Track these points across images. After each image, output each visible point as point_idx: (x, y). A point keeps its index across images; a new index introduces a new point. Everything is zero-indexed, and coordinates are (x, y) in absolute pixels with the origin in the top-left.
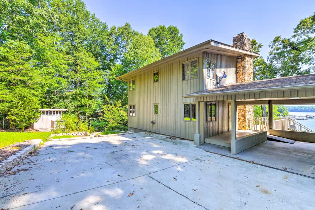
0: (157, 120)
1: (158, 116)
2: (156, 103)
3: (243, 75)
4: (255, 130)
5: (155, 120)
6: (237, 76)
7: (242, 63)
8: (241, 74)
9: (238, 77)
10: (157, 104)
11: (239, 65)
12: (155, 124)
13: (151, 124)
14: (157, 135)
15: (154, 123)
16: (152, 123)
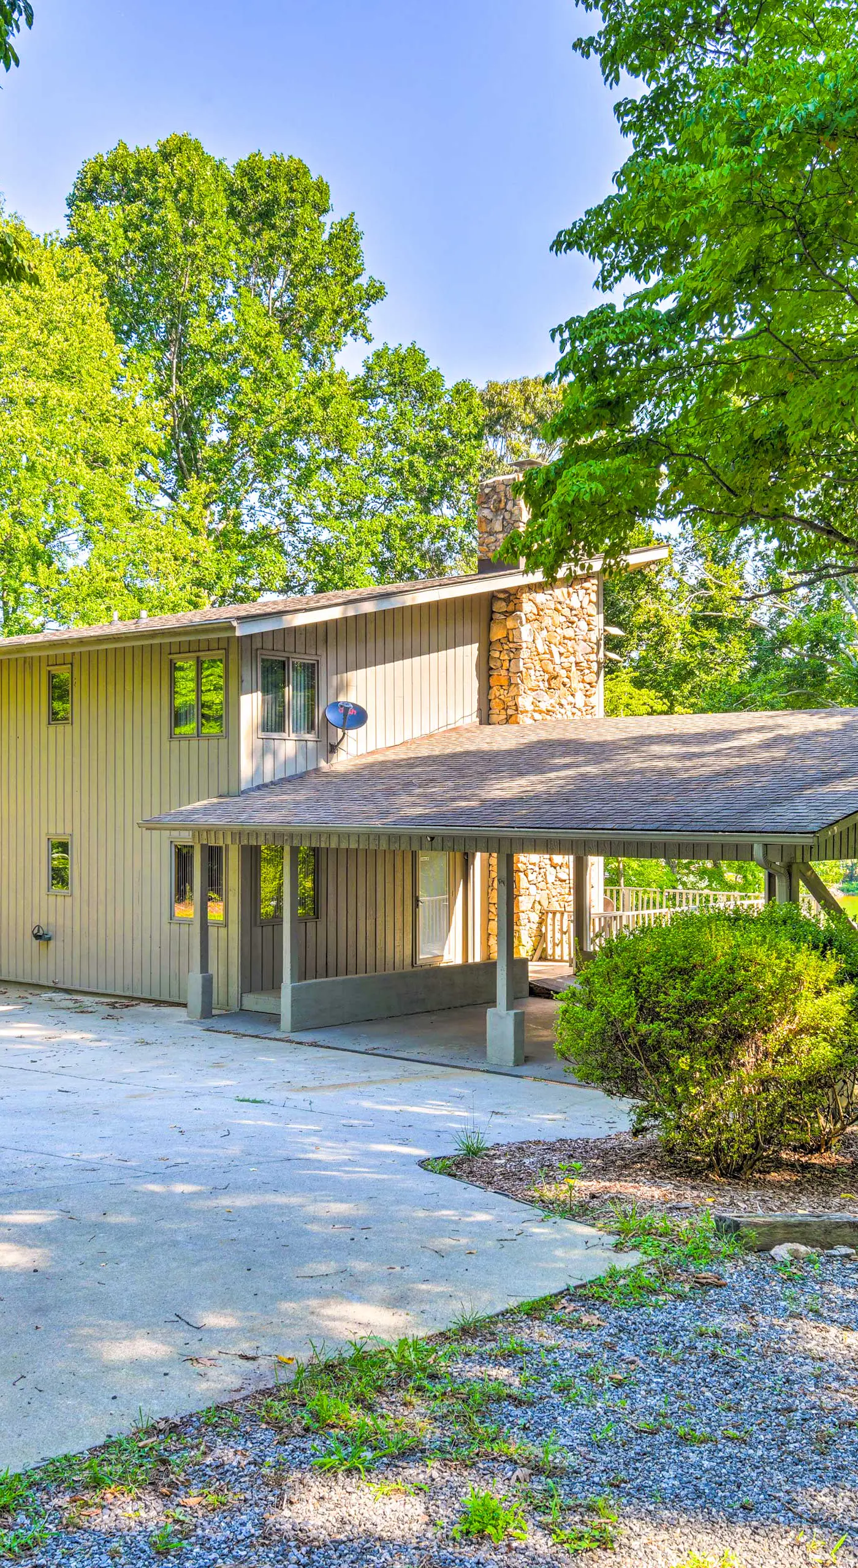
0: (60, 921)
1: (69, 900)
2: (60, 831)
3: (510, 684)
4: (557, 958)
5: (52, 920)
6: (490, 688)
7: (510, 624)
8: (504, 681)
9: (495, 691)
10: (62, 839)
11: (497, 633)
12: (52, 943)
13: (36, 942)
14: (57, 996)
15: (50, 939)
16: (38, 937)
